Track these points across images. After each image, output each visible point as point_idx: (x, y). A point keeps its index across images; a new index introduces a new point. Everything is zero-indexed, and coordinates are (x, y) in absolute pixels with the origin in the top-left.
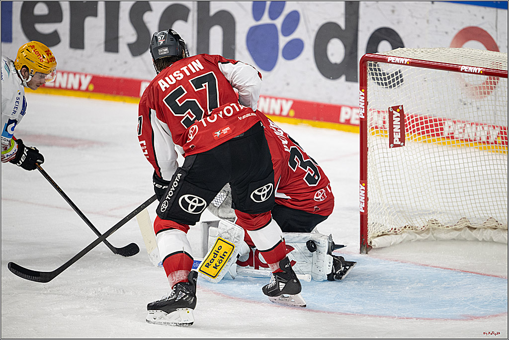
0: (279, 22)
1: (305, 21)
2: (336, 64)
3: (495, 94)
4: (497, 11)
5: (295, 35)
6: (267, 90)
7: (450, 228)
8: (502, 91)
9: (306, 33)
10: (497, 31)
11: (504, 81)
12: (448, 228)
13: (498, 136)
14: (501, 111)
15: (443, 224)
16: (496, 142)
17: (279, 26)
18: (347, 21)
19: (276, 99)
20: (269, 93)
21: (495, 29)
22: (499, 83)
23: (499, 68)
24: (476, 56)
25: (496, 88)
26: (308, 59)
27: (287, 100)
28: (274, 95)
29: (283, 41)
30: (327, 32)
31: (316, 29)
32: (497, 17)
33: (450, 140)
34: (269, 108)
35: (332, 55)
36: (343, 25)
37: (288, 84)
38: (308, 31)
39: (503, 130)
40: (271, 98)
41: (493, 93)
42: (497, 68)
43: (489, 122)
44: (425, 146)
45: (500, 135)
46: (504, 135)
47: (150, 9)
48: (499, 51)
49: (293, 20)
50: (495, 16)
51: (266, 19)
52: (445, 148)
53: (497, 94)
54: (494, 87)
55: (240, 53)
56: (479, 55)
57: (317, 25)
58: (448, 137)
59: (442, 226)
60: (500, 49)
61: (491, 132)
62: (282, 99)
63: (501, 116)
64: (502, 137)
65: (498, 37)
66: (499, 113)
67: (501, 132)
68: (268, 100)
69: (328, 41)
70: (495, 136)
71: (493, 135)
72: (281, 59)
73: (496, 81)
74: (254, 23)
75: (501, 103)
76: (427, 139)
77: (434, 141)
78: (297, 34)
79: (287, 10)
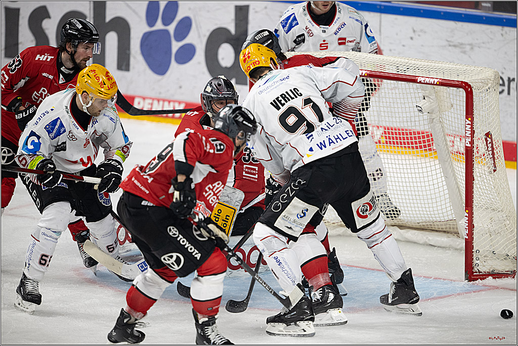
0: (171, 28)
1: (197, 27)
2: (226, 68)
3: (379, 96)
4: (380, 16)
5: (187, 41)
6: (160, 93)
7: (336, 224)
8: (385, 93)
9: (198, 38)
10: (380, 35)
11: (387, 83)
12: (334, 225)
13: (382, 136)
14: (384, 112)
15: (329, 221)
16: (380, 142)
17: (172, 32)
18: (237, 26)
19: (169, 102)
20: (162, 96)
21: (379, 33)
22: (383, 85)
23: (383, 71)
24: (360, 59)
25: (380, 90)
26: (199, 63)
27: (180, 103)
28: (167, 98)
29: (176, 46)
30: (217, 37)
31: (208, 34)
32: (380, 22)
35: (223, 59)
36: (233, 31)
37: (180, 87)
38: (199, 37)
39: (386, 130)
40: (164, 101)
41: (377, 95)
42: (381, 71)
43: (373, 122)
45: (384, 135)
46: (387, 135)
47: (49, 17)
48: (382, 54)
49: (185, 26)
50: (379, 21)
51: (159, 25)
53: (381, 96)
54: (378, 89)
55: (135, 58)
56: (364, 59)
57: (208, 30)
59: (328, 222)
60: (384, 53)
61: (375, 131)
62: (174, 101)
63: (385, 116)
64: (386, 137)
65: (382, 40)
66: (382, 114)
67: (385, 132)
68: (161, 102)
69: (219, 46)
70: (379, 136)
71: (377, 135)
72: (173, 63)
73: (380, 83)
74: (147, 29)
75: (385, 104)
78: (189, 40)
79: (180, 16)
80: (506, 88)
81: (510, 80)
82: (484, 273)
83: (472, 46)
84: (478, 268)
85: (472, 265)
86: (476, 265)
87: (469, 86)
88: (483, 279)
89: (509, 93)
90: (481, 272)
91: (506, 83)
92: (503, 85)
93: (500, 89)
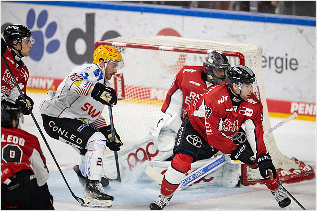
0: (44, 30)
1: (60, 28)
2: (81, 55)
4: (183, 18)
9: (61, 36)
17: (44, 32)
18: (88, 27)
19: (43, 78)
20: (39, 75)
26: (63, 53)
27: (50, 79)
28: (42, 76)
29: (47, 41)
30: (74, 35)
31: (68, 33)
32: (183, 21)
33: (155, 101)
34: (39, 84)
36: (84, 30)
37: (50, 69)
40: (40, 78)
44: (139, 105)
49: (53, 28)
52: (152, 106)
57: (68, 30)
58: (153, 100)
62: (47, 78)
68: (38, 80)
72: (45, 53)
76: (140, 101)
77: (145, 101)
78: (56, 37)
79: (49, 21)
80: (268, 64)
81: (270, 59)
82: (254, 181)
83: (245, 36)
84: (250, 177)
85: (246, 175)
86: (248, 175)
87: (242, 55)
88: (254, 184)
89: (270, 67)
90: (252, 180)
91: (268, 60)
92: (266, 61)
93: (264, 64)
